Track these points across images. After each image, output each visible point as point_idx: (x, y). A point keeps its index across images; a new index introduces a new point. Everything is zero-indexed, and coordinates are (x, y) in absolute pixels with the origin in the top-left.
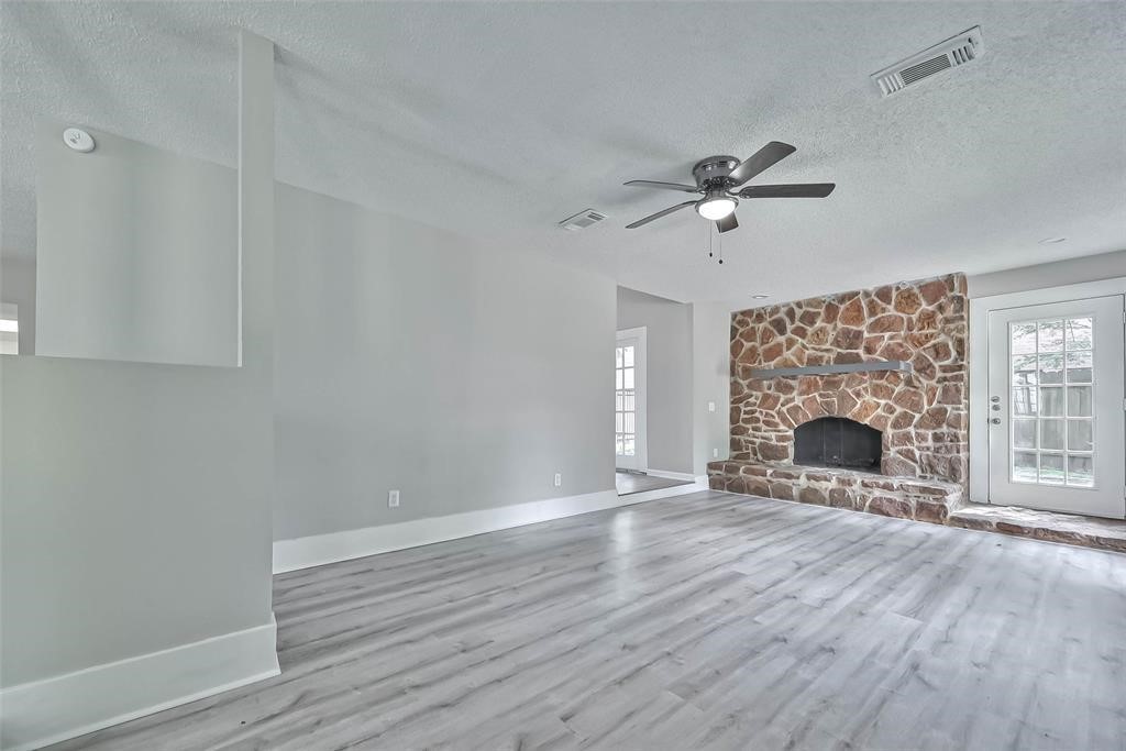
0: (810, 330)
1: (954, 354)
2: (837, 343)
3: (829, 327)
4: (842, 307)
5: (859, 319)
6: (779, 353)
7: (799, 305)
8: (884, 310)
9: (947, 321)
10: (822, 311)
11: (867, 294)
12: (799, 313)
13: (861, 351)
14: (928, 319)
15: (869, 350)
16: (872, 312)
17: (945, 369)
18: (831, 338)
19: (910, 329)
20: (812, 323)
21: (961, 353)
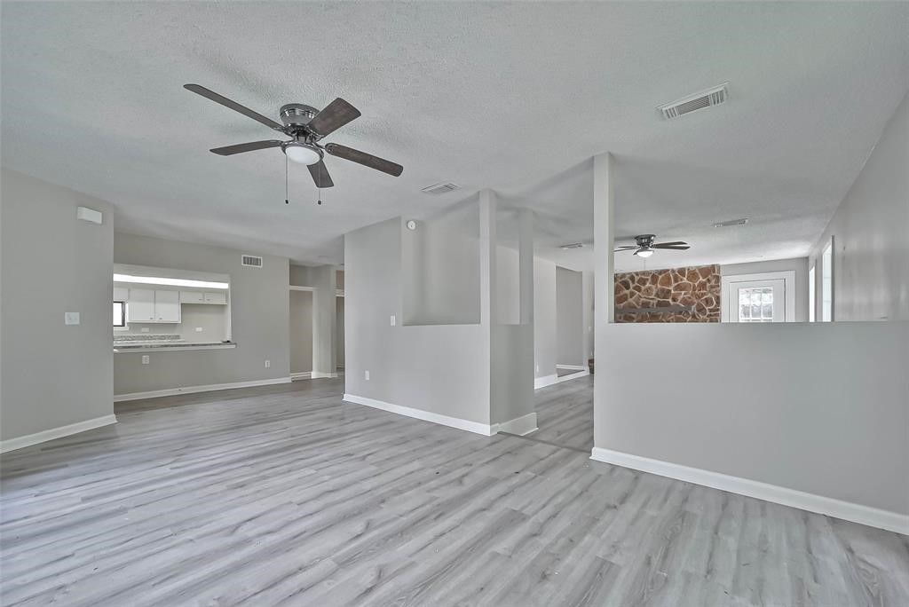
0: (643, 288)
1: (715, 303)
2: (657, 295)
3: (654, 287)
4: (660, 277)
5: (669, 283)
6: (626, 299)
7: (637, 274)
8: (682, 280)
9: (712, 287)
10: (649, 278)
11: (673, 271)
12: (637, 278)
13: (670, 300)
14: (703, 286)
15: (674, 300)
16: (676, 281)
17: (710, 311)
18: (654, 293)
19: (694, 290)
20: (644, 284)
21: (718, 303)
